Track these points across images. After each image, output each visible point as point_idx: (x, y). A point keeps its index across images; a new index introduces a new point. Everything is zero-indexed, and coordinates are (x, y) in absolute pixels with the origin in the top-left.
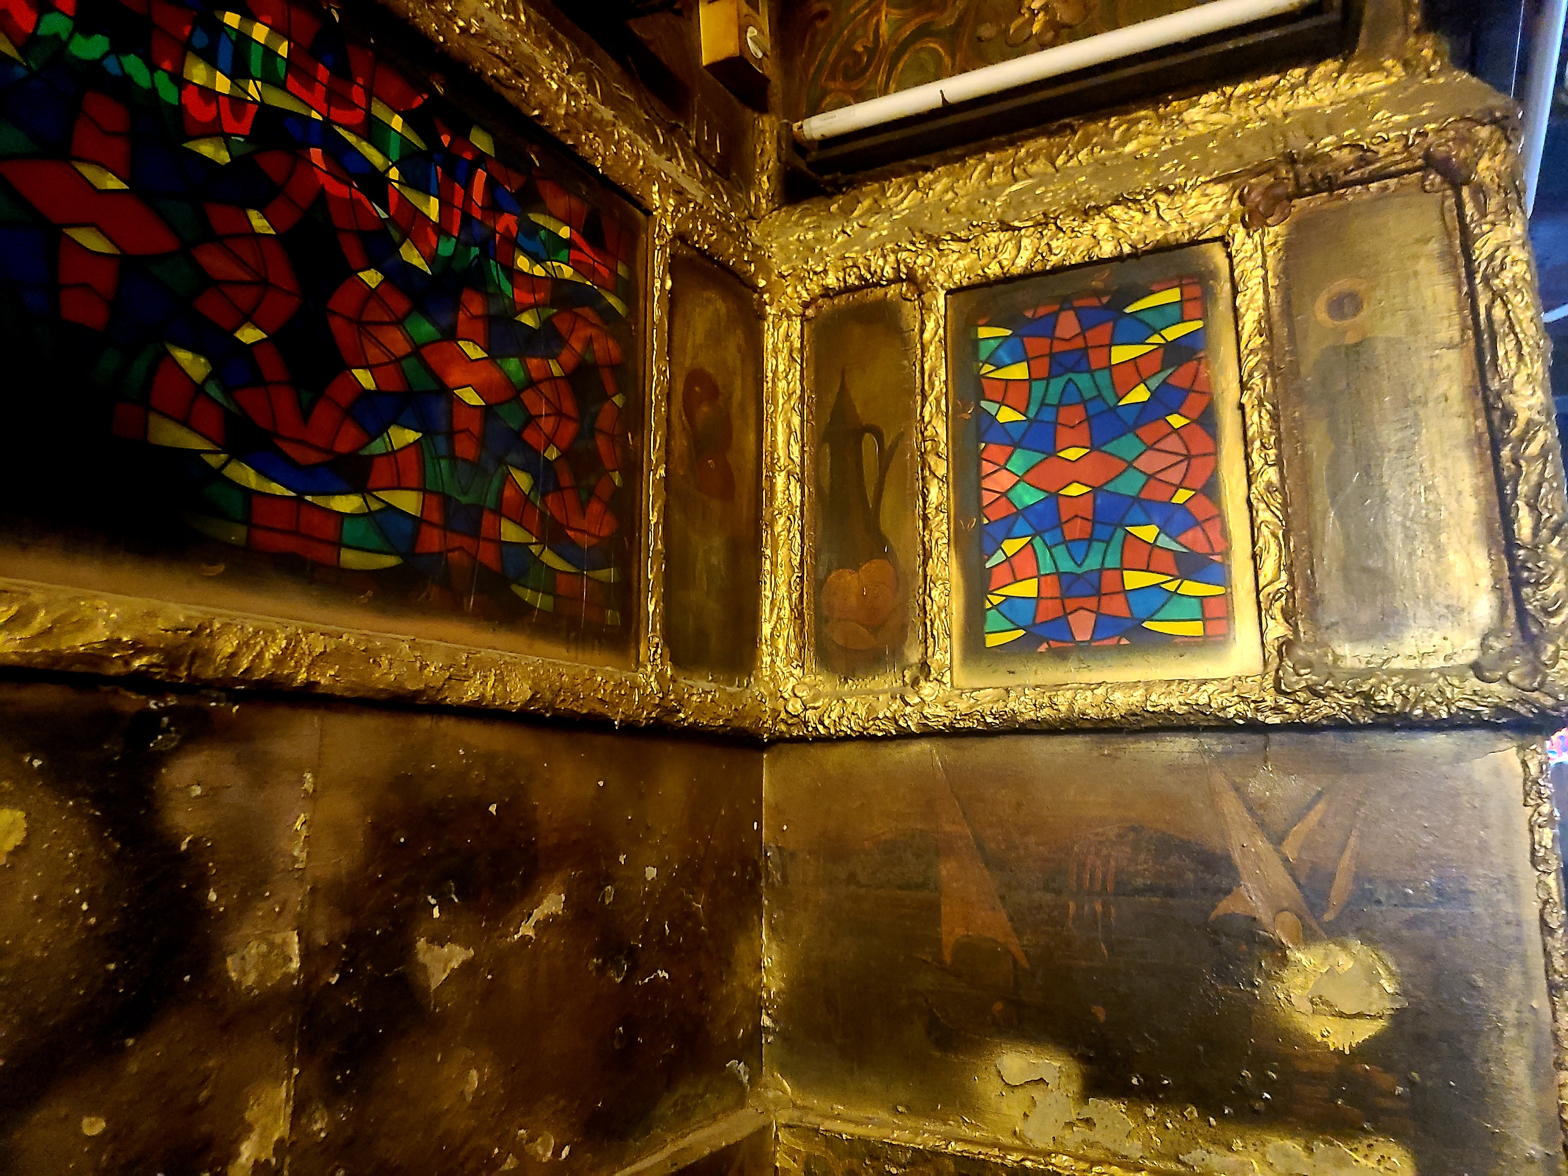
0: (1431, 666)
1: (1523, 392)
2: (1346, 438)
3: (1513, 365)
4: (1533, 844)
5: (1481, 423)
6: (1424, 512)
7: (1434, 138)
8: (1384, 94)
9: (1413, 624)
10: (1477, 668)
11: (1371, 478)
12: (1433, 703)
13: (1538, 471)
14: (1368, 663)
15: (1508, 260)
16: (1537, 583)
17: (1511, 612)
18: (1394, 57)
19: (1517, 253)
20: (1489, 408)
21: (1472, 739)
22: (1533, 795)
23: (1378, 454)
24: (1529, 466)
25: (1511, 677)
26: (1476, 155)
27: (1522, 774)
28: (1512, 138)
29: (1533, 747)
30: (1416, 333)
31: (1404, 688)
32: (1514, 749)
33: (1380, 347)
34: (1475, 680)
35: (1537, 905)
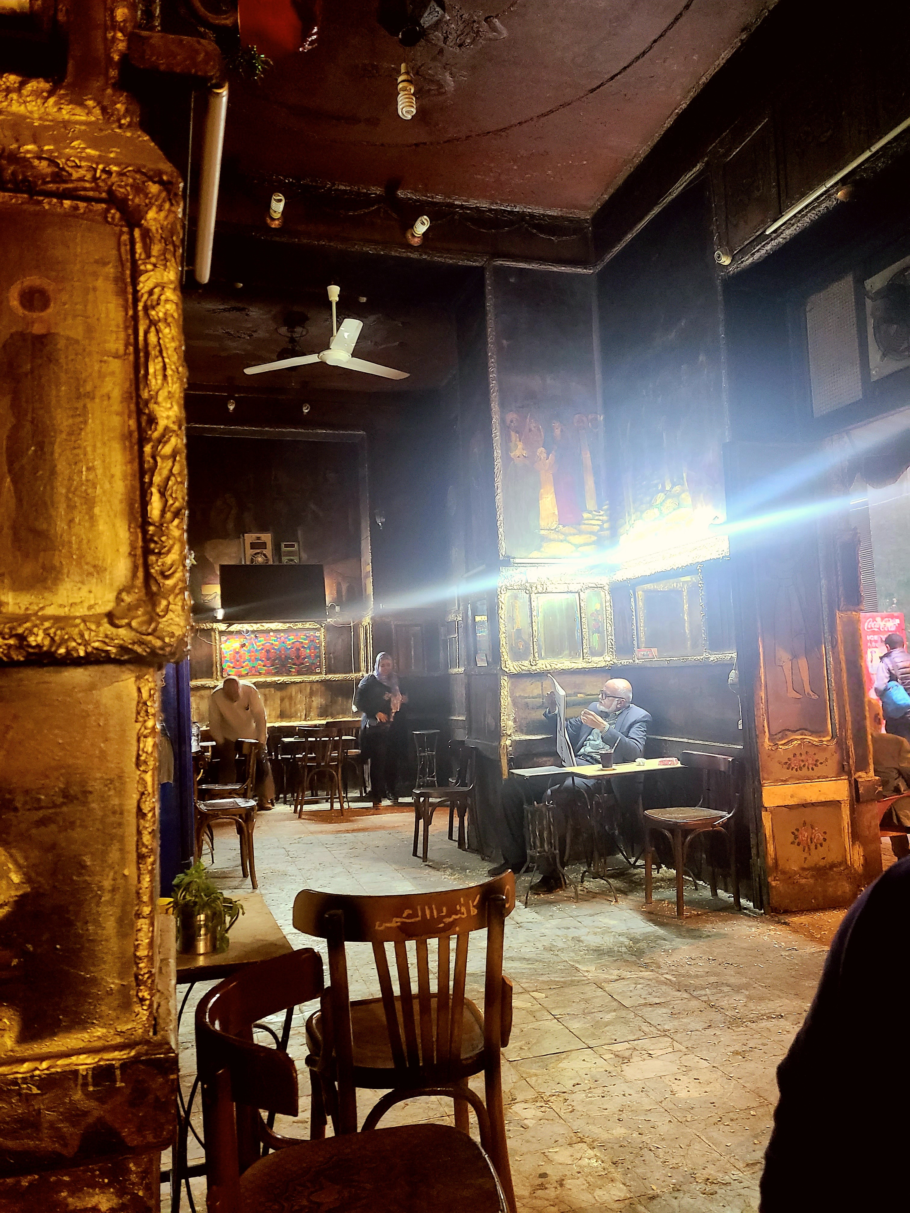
0: (78, 614)
1: (164, 404)
2: (26, 415)
3: (159, 382)
4: (138, 751)
5: (132, 423)
6: (84, 488)
7: (116, 179)
8: (83, 128)
9: (66, 579)
10: (110, 616)
11: (45, 453)
12: (74, 644)
13: (169, 467)
14: (27, 609)
15: (163, 298)
16: (159, 554)
17: (140, 574)
18: (94, 99)
19: (170, 294)
20: (139, 412)
21: (103, 672)
22: (143, 713)
23: (52, 434)
24: (163, 462)
25: (134, 624)
26: (146, 205)
27: (137, 698)
28: (174, 202)
29: (146, 677)
30: (91, 339)
31: (52, 631)
32: (133, 679)
33: (62, 344)
34: (107, 626)
35: (136, 796)
